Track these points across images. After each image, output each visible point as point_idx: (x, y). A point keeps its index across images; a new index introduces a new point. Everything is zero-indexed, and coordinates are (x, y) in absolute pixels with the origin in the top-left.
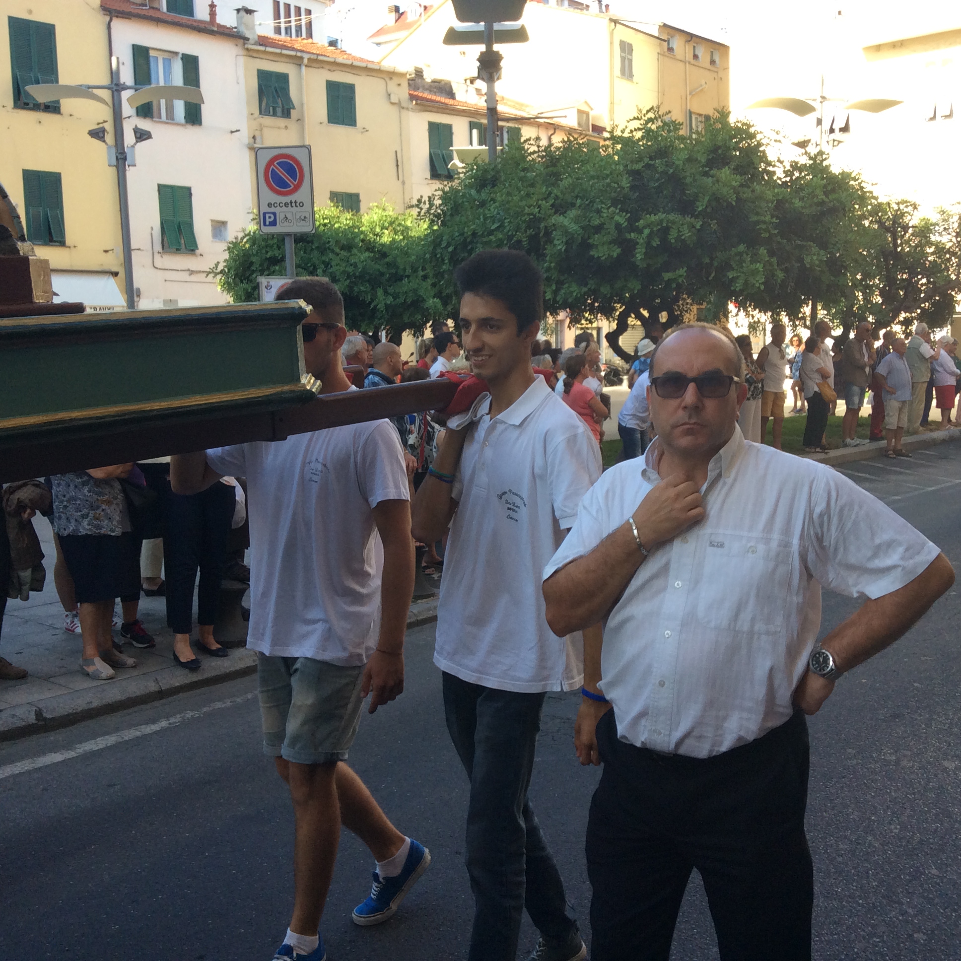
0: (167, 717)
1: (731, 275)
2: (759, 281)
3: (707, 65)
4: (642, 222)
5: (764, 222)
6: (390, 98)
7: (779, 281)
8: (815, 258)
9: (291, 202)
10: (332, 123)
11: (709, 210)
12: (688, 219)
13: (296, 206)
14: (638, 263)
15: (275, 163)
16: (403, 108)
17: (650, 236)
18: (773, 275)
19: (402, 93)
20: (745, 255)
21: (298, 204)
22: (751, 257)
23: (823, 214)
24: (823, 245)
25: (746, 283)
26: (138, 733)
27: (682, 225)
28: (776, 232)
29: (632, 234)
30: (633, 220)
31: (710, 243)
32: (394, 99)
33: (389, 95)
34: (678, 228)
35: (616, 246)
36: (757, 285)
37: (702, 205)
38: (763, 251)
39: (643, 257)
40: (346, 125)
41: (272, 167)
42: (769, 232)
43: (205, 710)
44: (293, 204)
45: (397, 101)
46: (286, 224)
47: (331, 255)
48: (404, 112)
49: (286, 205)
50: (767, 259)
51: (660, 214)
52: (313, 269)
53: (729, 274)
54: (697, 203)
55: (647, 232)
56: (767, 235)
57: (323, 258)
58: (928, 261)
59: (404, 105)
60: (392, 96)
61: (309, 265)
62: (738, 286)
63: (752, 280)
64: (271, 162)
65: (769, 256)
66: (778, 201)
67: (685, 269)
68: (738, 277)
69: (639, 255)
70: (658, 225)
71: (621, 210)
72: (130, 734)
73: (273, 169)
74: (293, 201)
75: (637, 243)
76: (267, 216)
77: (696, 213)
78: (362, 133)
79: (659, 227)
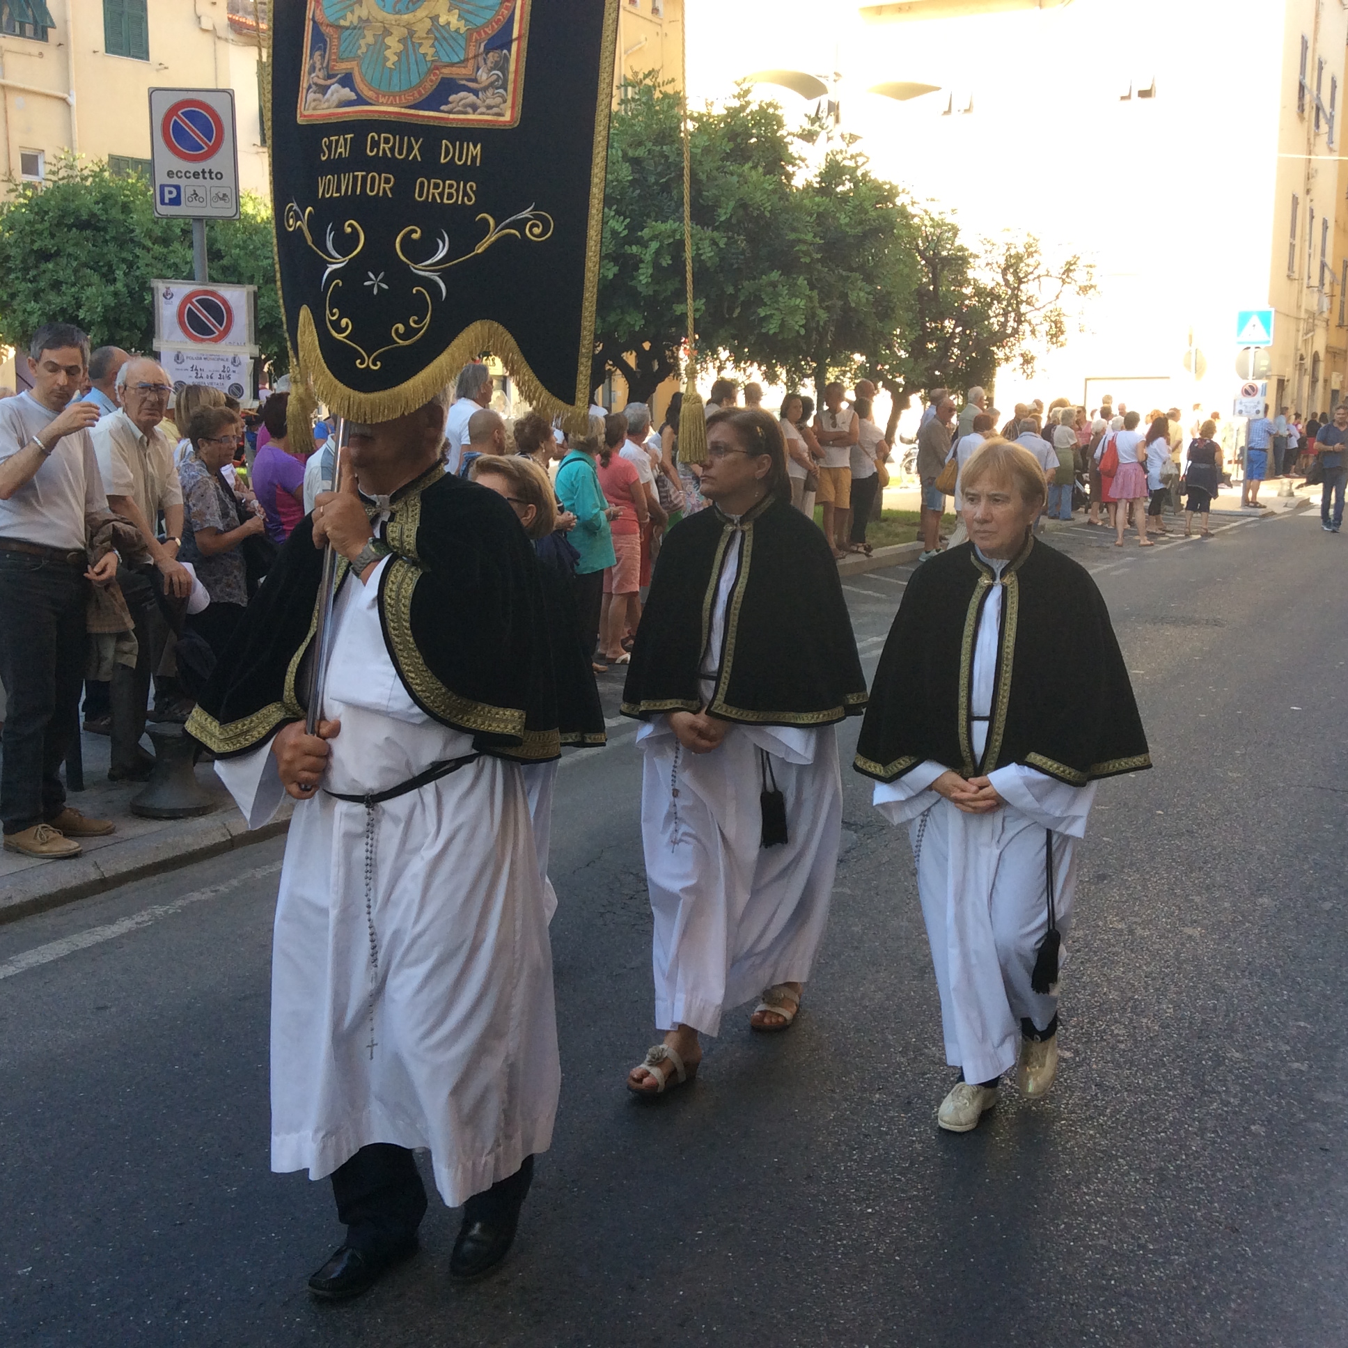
0: (128, 914)
1: (762, 312)
2: (797, 322)
3: (649, 15)
4: (646, 230)
5: (805, 242)
6: (200, 22)
7: (821, 323)
8: (862, 294)
9: (203, 172)
10: (114, 53)
11: (734, 221)
12: (709, 232)
13: (211, 178)
14: (640, 289)
15: (179, 113)
16: (219, 38)
17: (658, 253)
18: (814, 315)
19: (219, 16)
20: (780, 286)
21: (213, 176)
22: (788, 289)
23: (865, 235)
24: (869, 278)
25: (783, 325)
26: (99, 939)
27: (701, 239)
28: (819, 256)
29: (634, 248)
30: (634, 227)
31: (735, 266)
32: (206, 24)
33: (199, 18)
34: (697, 244)
35: (612, 264)
36: (797, 328)
37: (725, 213)
38: (802, 281)
39: (650, 280)
40: (133, 57)
41: (175, 117)
42: (810, 256)
43: (179, 903)
44: (207, 175)
45: (211, 28)
46: (196, 203)
47: (138, 251)
48: (221, 44)
49: (196, 175)
50: (808, 292)
51: (671, 222)
52: (108, 271)
53: (760, 310)
54: (719, 210)
55: (654, 245)
56: (808, 260)
57: (124, 255)
58: (967, 306)
59: (221, 33)
60: (203, 19)
61: (101, 264)
62: (773, 328)
63: (790, 321)
64: (173, 110)
65: (811, 289)
66: (819, 215)
67: (704, 300)
68: (771, 316)
69: (644, 276)
70: (669, 237)
71: (618, 213)
72: (85, 940)
73: (175, 121)
74: (207, 170)
75: (643, 262)
76: (167, 189)
77: (717, 224)
78: (158, 70)
79: (671, 240)
